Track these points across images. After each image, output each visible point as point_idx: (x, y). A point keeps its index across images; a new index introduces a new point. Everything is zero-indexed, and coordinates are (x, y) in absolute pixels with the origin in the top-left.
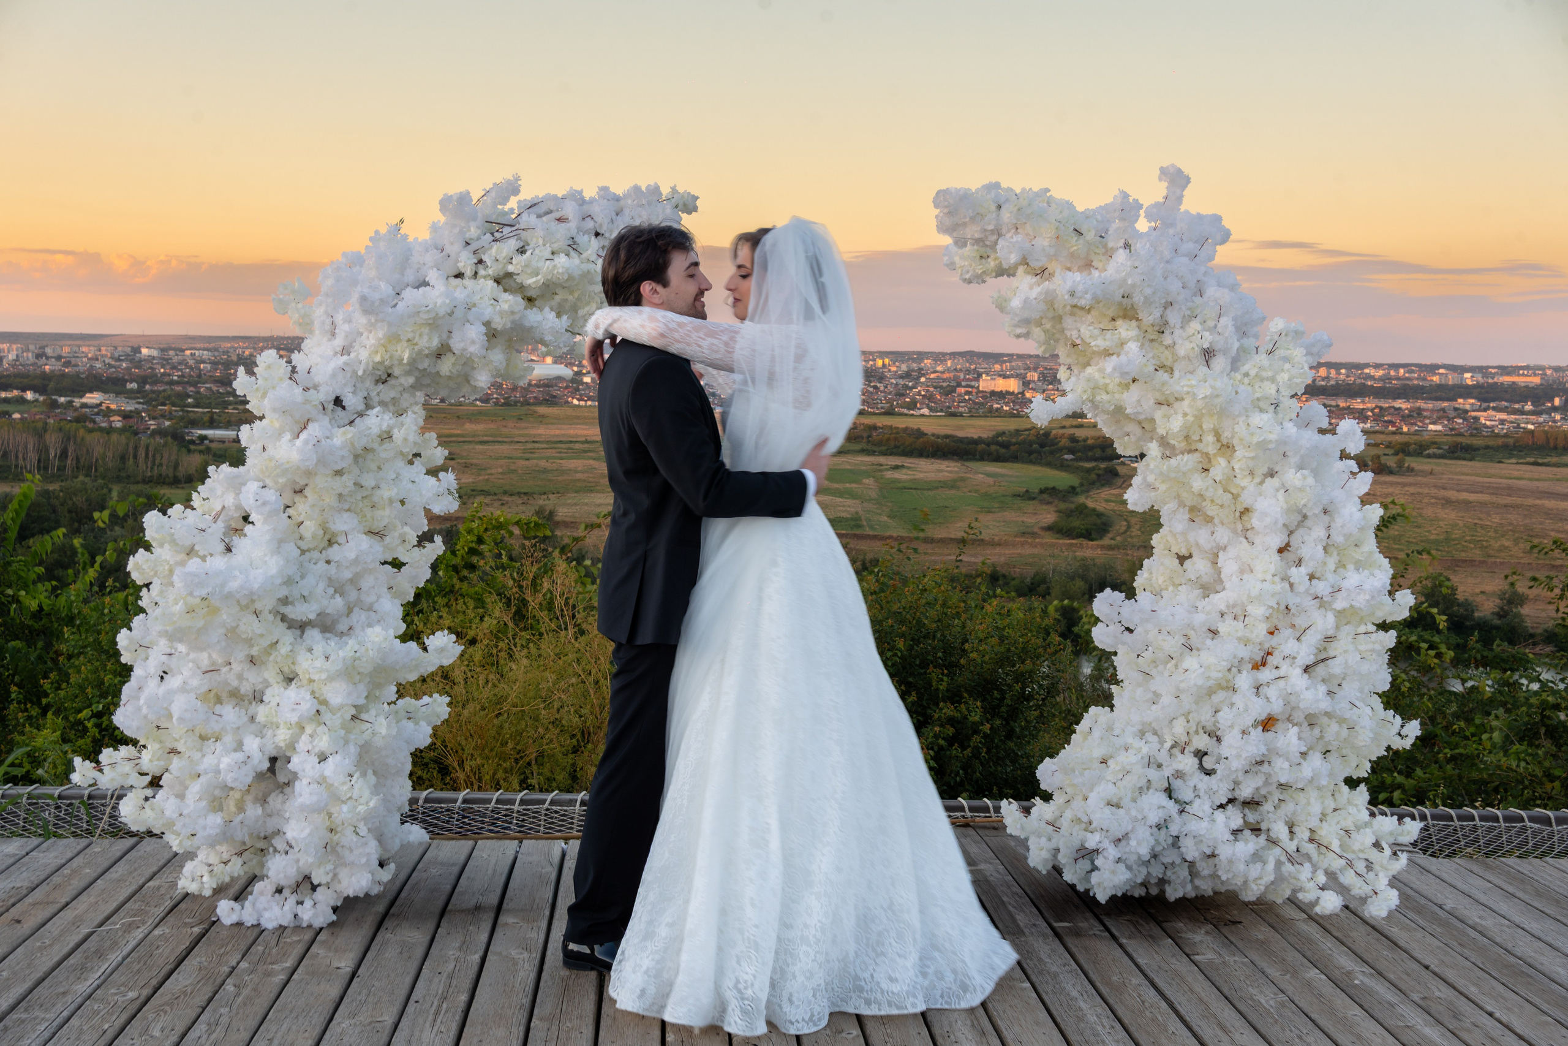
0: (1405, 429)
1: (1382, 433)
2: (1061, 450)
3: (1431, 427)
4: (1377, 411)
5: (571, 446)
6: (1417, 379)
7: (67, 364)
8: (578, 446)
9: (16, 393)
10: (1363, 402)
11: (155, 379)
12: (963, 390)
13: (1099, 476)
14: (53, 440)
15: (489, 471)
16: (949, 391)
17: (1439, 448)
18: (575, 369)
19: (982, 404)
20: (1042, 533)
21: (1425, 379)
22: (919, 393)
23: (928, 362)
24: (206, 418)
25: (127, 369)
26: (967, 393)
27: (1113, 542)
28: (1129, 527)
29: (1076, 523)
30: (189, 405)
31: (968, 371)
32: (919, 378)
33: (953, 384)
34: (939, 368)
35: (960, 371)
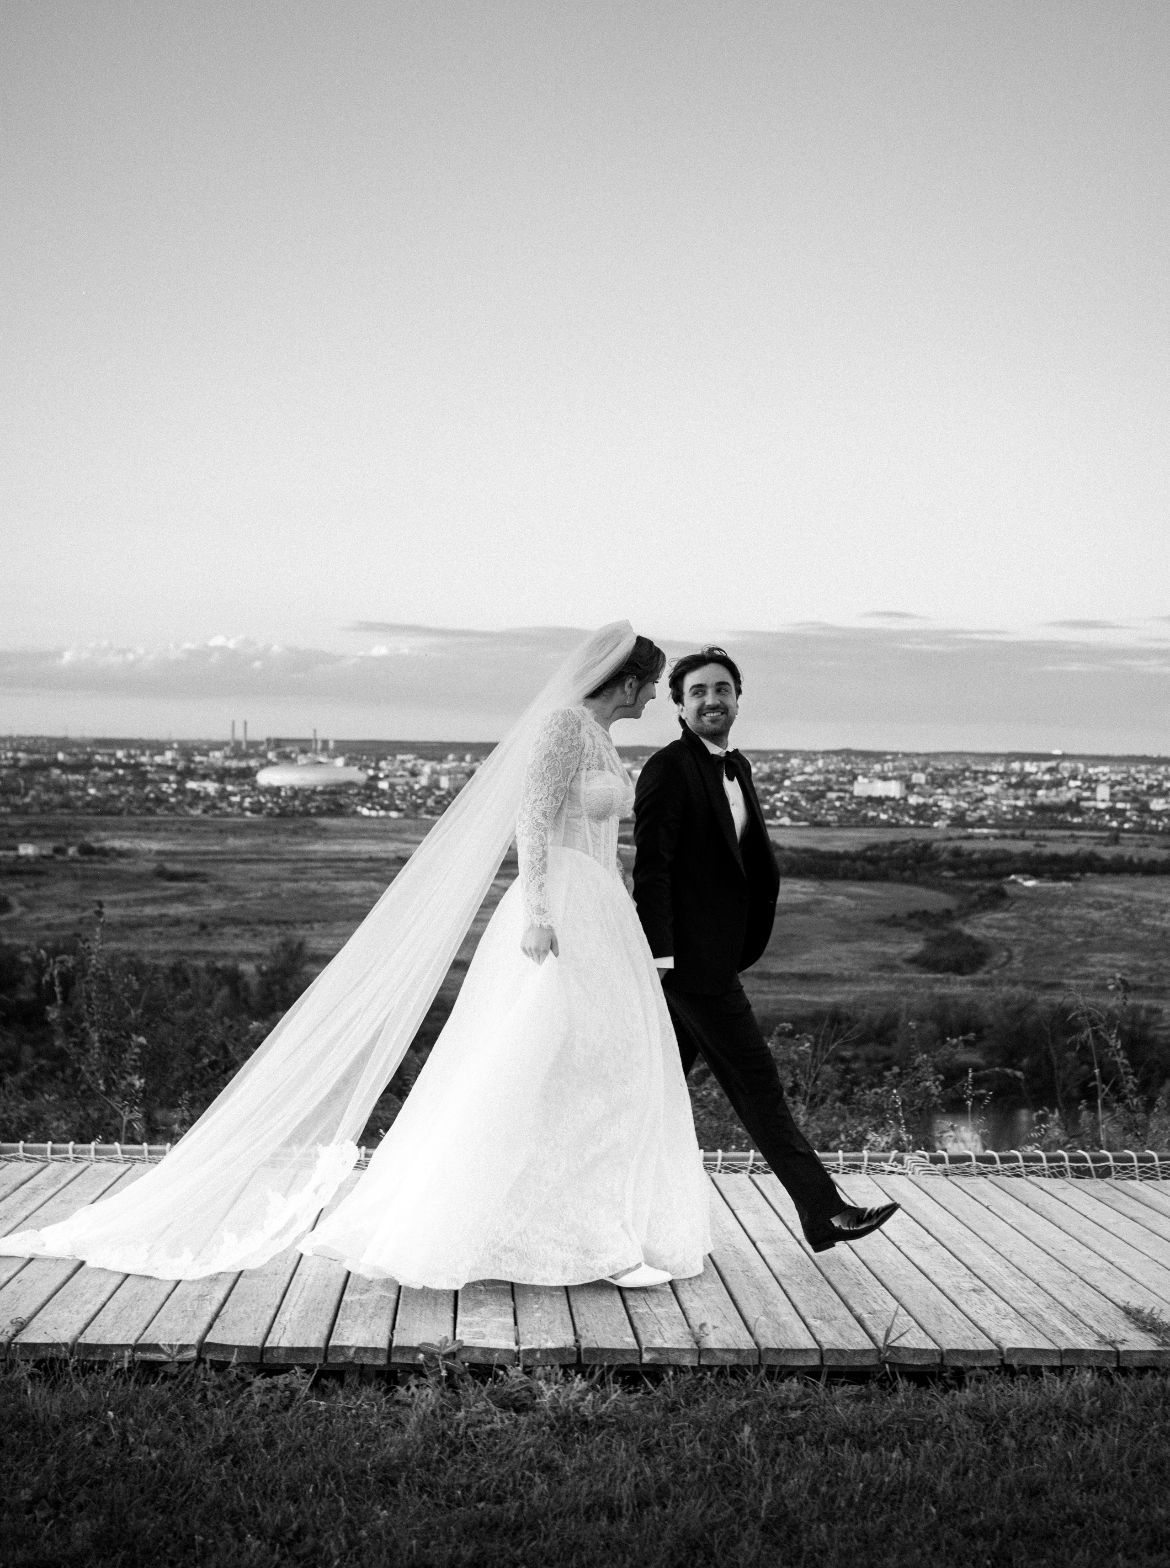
2: (940, 866)
5: (353, 865)
8: (360, 865)
12: (832, 795)
13: (982, 897)
15: (247, 896)
16: (817, 796)
18: (371, 772)
19: (855, 812)
20: (904, 966)
22: (781, 800)
23: (795, 762)
26: (840, 799)
27: (987, 976)
28: (1010, 957)
29: (945, 954)
31: (843, 773)
32: (782, 781)
33: (821, 788)
34: (809, 769)
35: (833, 772)
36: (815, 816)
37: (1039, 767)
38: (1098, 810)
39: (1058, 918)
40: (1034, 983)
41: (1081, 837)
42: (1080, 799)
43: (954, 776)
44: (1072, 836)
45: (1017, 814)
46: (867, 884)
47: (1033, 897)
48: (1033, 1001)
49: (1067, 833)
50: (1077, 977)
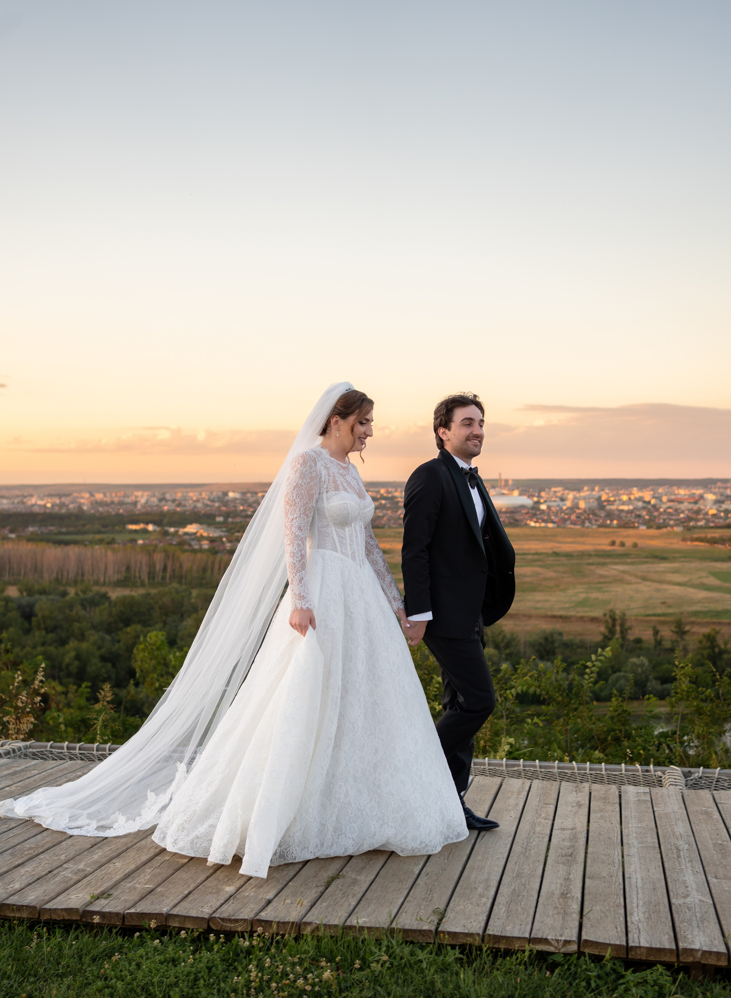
7: (179, 505)
9: (142, 526)
11: (236, 514)
14: (158, 558)
25: (219, 508)
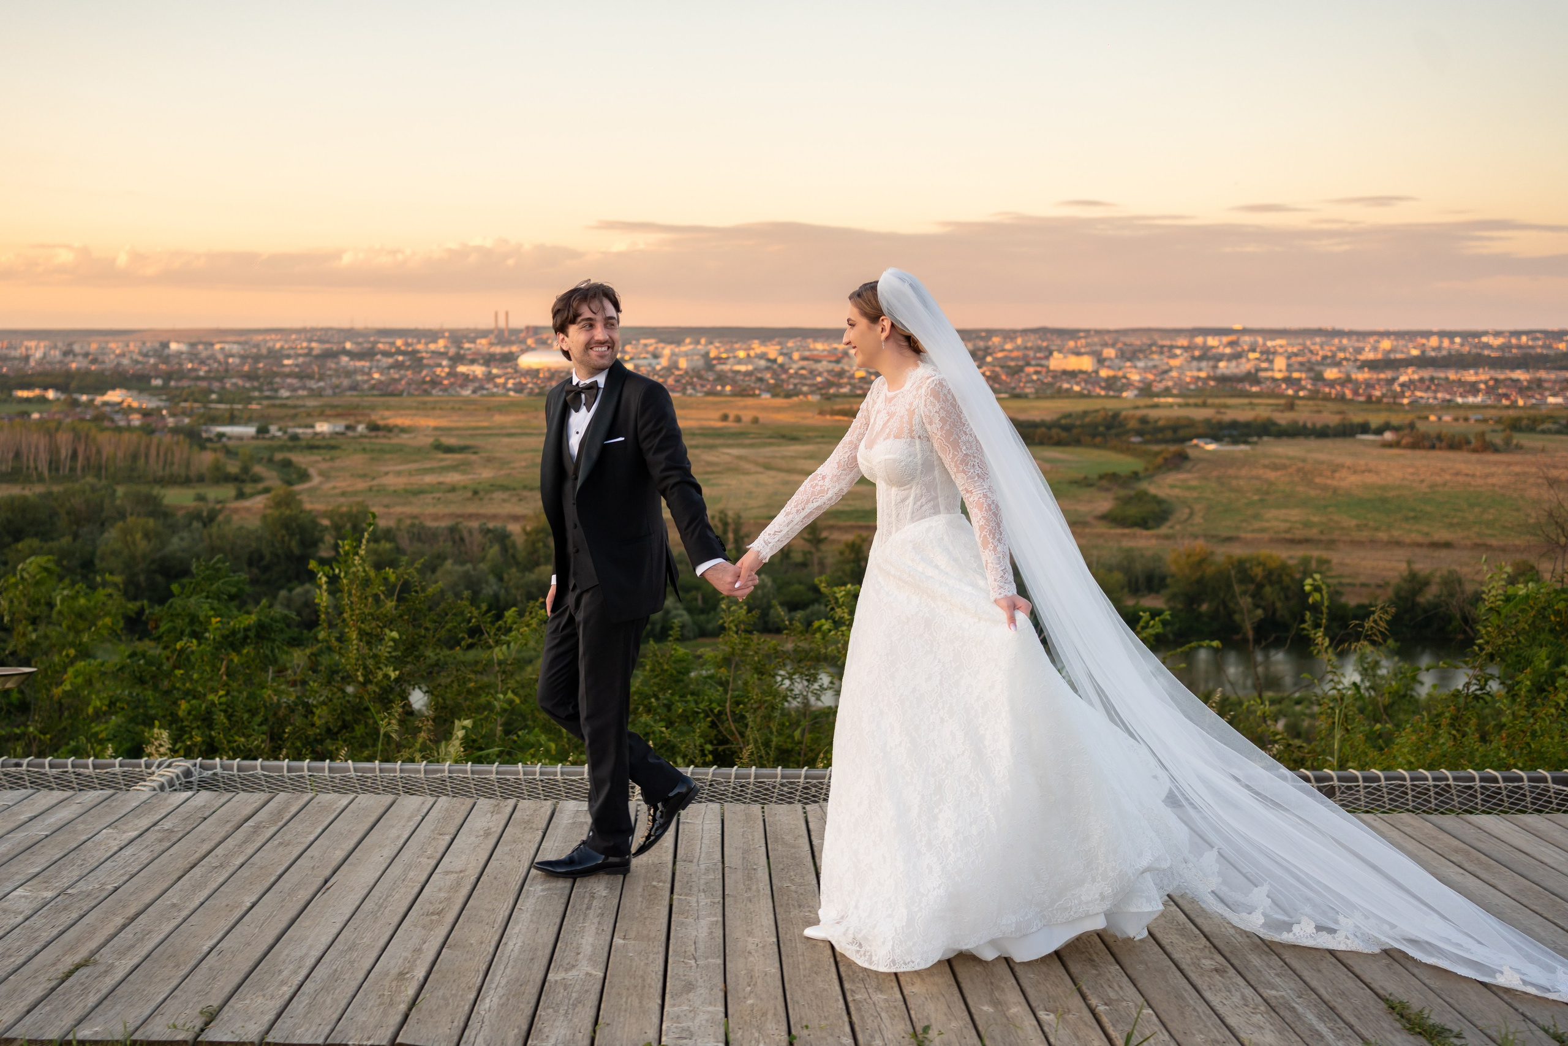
0: (1521, 402)
1: (1493, 407)
2: (1128, 432)
3: (1551, 400)
4: (1491, 383)
6: (1542, 347)
7: (94, 361)
9: (37, 392)
10: (1476, 374)
11: (181, 375)
12: (1031, 369)
13: (1166, 460)
14: (64, 439)
15: (512, 465)
16: (1016, 371)
17: (1555, 423)
19: (1050, 385)
20: (1097, 523)
21: (1550, 347)
23: (996, 340)
24: (227, 415)
25: (155, 365)
26: (1037, 373)
27: (1171, 531)
28: (1192, 514)
29: (1133, 511)
30: (212, 402)
31: (1039, 349)
32: (984, 357)
33: (1021, 363)
34: (1008, 346)
35: (1031, 348)
36: (1014, 388)
37: (1220, 341)
38: (1274, 380)
39: (1237, 477)
40: (1213, 537)
41: (1258, 405)
42: (1258, 370)
43: (1141, 351)
44: (1251, 404)
45: (1200, 384)
46: (1061, 449)
47: (1214, 460)
48: (1212, 553)
49: (1246, 401)
50: (1253, 531)
